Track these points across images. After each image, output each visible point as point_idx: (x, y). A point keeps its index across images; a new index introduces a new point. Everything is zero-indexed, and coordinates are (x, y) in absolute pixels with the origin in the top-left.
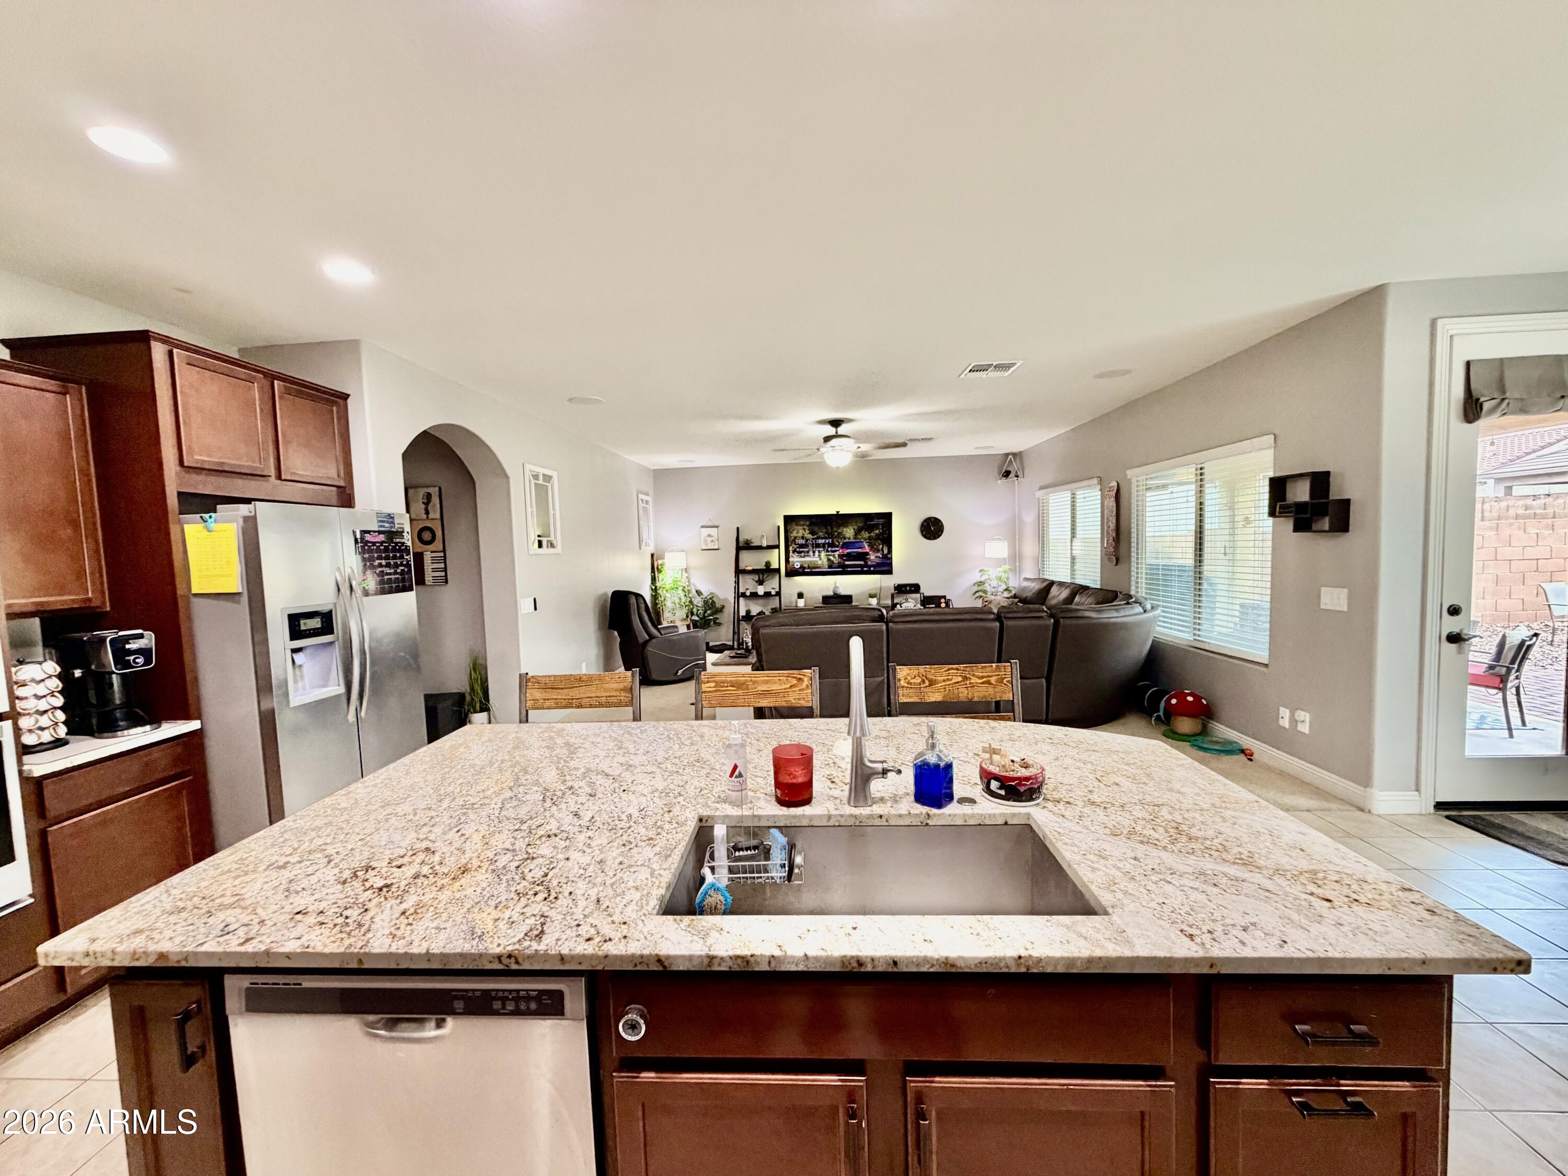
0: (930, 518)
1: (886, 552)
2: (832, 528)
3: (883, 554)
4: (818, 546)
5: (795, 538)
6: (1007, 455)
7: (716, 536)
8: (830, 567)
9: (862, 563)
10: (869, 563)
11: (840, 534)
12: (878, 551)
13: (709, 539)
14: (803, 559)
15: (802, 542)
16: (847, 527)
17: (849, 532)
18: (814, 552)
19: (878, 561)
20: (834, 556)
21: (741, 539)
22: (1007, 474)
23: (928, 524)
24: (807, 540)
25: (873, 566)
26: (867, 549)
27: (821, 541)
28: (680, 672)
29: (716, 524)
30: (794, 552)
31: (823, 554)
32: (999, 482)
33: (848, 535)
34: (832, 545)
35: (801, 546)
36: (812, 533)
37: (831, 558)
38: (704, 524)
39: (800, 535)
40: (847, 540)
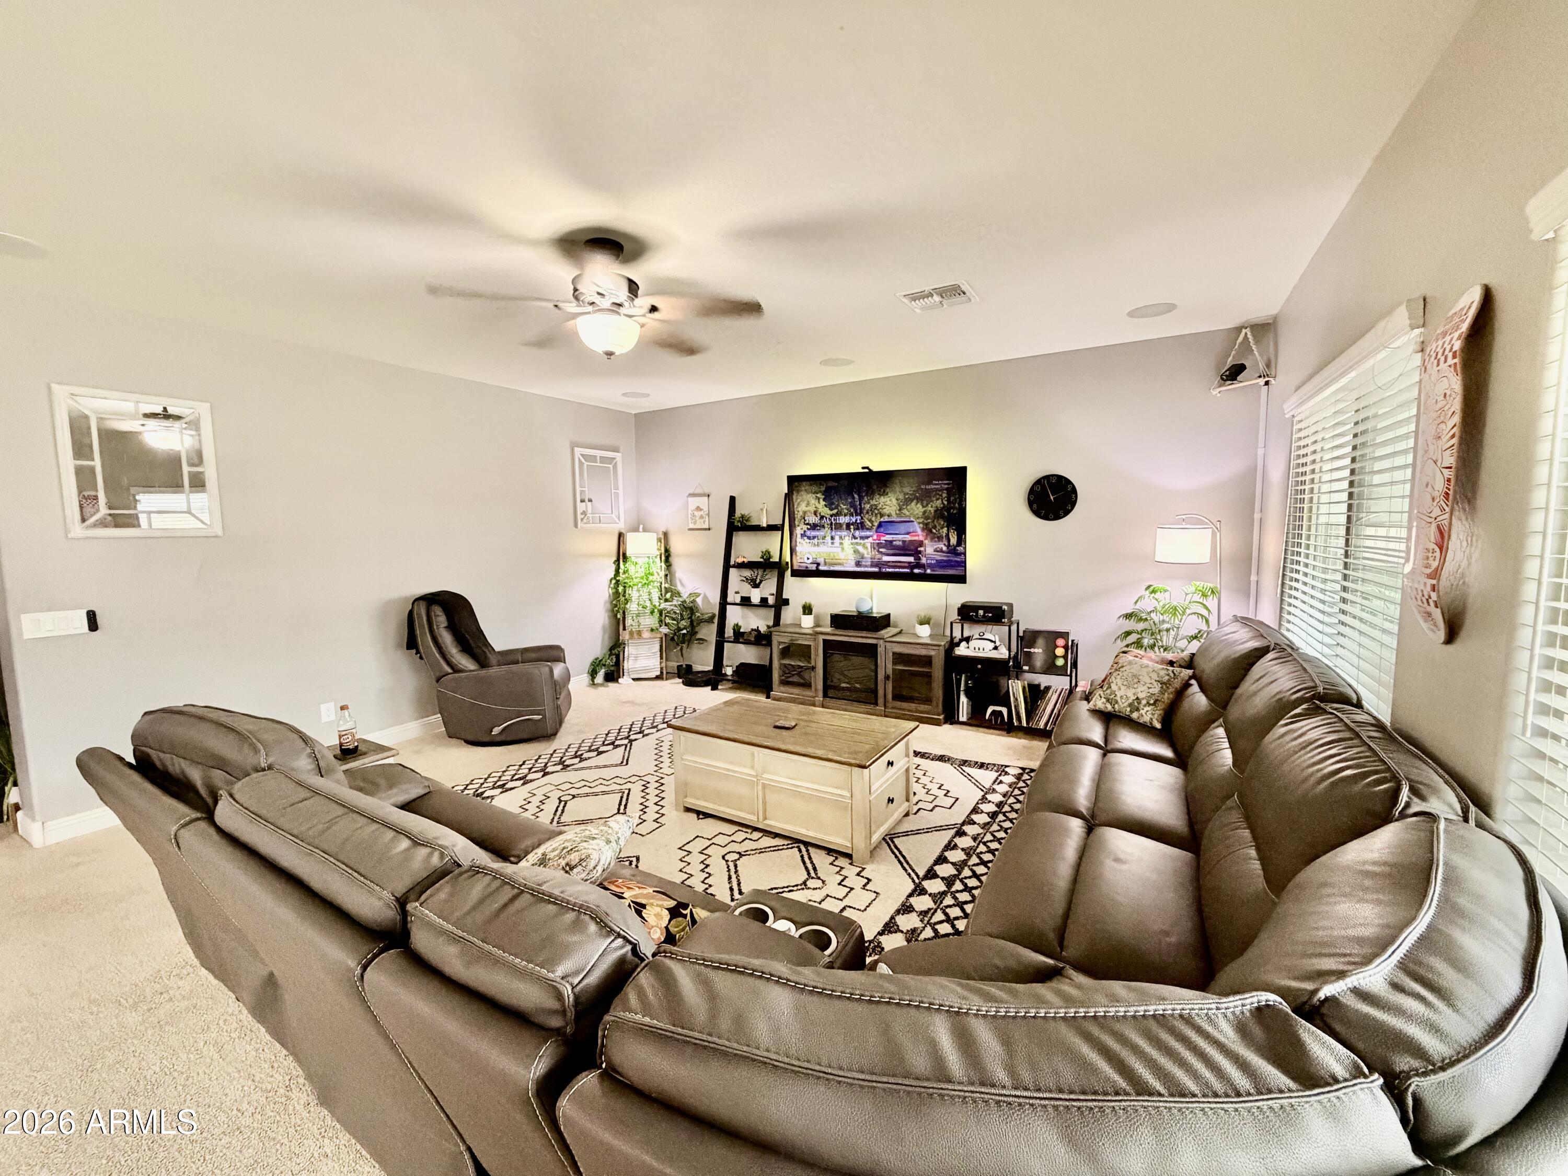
0: (1047, 477)
1: (954, 541)
2: (861, 498)
3: (949, 546)
4: (838, 527)
5: (805, 513)
6: (1239, 329)
7: (706, 509)
8: (858, 564)
9: (911, 559)
10: (924, 561)
11: (873, 508)
12: (940, 538)
13: (698, 514)
14: (816, 549)
15: (813, 519)
16: (885, 494)
17: (888, 503)
18: (832, 538)
19: (939, 557)
20: (864, 545)
21: (738, 514)
22: (1234, 373)
23: (1043, 487)
24: (822, 517)
25: (930, 566)
26: (920, 535)
27: (843, 520)
28: (496, 731)
29: (707, 492)
30: (803, 535)
31: (847, 541)
32: (1215, 392)
33: (886, 510)
34: (861, 526)
35: (814, 527)
36: (830, 505)
37: (860, 548)
38: (692, 491)
39: (812, 509)
40: (886, 519)
